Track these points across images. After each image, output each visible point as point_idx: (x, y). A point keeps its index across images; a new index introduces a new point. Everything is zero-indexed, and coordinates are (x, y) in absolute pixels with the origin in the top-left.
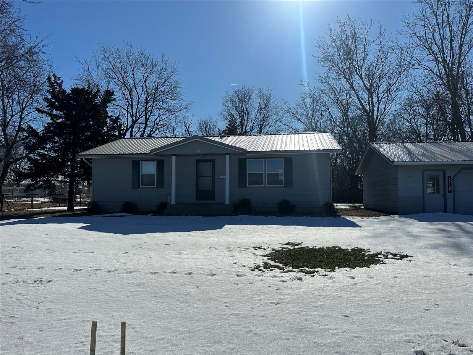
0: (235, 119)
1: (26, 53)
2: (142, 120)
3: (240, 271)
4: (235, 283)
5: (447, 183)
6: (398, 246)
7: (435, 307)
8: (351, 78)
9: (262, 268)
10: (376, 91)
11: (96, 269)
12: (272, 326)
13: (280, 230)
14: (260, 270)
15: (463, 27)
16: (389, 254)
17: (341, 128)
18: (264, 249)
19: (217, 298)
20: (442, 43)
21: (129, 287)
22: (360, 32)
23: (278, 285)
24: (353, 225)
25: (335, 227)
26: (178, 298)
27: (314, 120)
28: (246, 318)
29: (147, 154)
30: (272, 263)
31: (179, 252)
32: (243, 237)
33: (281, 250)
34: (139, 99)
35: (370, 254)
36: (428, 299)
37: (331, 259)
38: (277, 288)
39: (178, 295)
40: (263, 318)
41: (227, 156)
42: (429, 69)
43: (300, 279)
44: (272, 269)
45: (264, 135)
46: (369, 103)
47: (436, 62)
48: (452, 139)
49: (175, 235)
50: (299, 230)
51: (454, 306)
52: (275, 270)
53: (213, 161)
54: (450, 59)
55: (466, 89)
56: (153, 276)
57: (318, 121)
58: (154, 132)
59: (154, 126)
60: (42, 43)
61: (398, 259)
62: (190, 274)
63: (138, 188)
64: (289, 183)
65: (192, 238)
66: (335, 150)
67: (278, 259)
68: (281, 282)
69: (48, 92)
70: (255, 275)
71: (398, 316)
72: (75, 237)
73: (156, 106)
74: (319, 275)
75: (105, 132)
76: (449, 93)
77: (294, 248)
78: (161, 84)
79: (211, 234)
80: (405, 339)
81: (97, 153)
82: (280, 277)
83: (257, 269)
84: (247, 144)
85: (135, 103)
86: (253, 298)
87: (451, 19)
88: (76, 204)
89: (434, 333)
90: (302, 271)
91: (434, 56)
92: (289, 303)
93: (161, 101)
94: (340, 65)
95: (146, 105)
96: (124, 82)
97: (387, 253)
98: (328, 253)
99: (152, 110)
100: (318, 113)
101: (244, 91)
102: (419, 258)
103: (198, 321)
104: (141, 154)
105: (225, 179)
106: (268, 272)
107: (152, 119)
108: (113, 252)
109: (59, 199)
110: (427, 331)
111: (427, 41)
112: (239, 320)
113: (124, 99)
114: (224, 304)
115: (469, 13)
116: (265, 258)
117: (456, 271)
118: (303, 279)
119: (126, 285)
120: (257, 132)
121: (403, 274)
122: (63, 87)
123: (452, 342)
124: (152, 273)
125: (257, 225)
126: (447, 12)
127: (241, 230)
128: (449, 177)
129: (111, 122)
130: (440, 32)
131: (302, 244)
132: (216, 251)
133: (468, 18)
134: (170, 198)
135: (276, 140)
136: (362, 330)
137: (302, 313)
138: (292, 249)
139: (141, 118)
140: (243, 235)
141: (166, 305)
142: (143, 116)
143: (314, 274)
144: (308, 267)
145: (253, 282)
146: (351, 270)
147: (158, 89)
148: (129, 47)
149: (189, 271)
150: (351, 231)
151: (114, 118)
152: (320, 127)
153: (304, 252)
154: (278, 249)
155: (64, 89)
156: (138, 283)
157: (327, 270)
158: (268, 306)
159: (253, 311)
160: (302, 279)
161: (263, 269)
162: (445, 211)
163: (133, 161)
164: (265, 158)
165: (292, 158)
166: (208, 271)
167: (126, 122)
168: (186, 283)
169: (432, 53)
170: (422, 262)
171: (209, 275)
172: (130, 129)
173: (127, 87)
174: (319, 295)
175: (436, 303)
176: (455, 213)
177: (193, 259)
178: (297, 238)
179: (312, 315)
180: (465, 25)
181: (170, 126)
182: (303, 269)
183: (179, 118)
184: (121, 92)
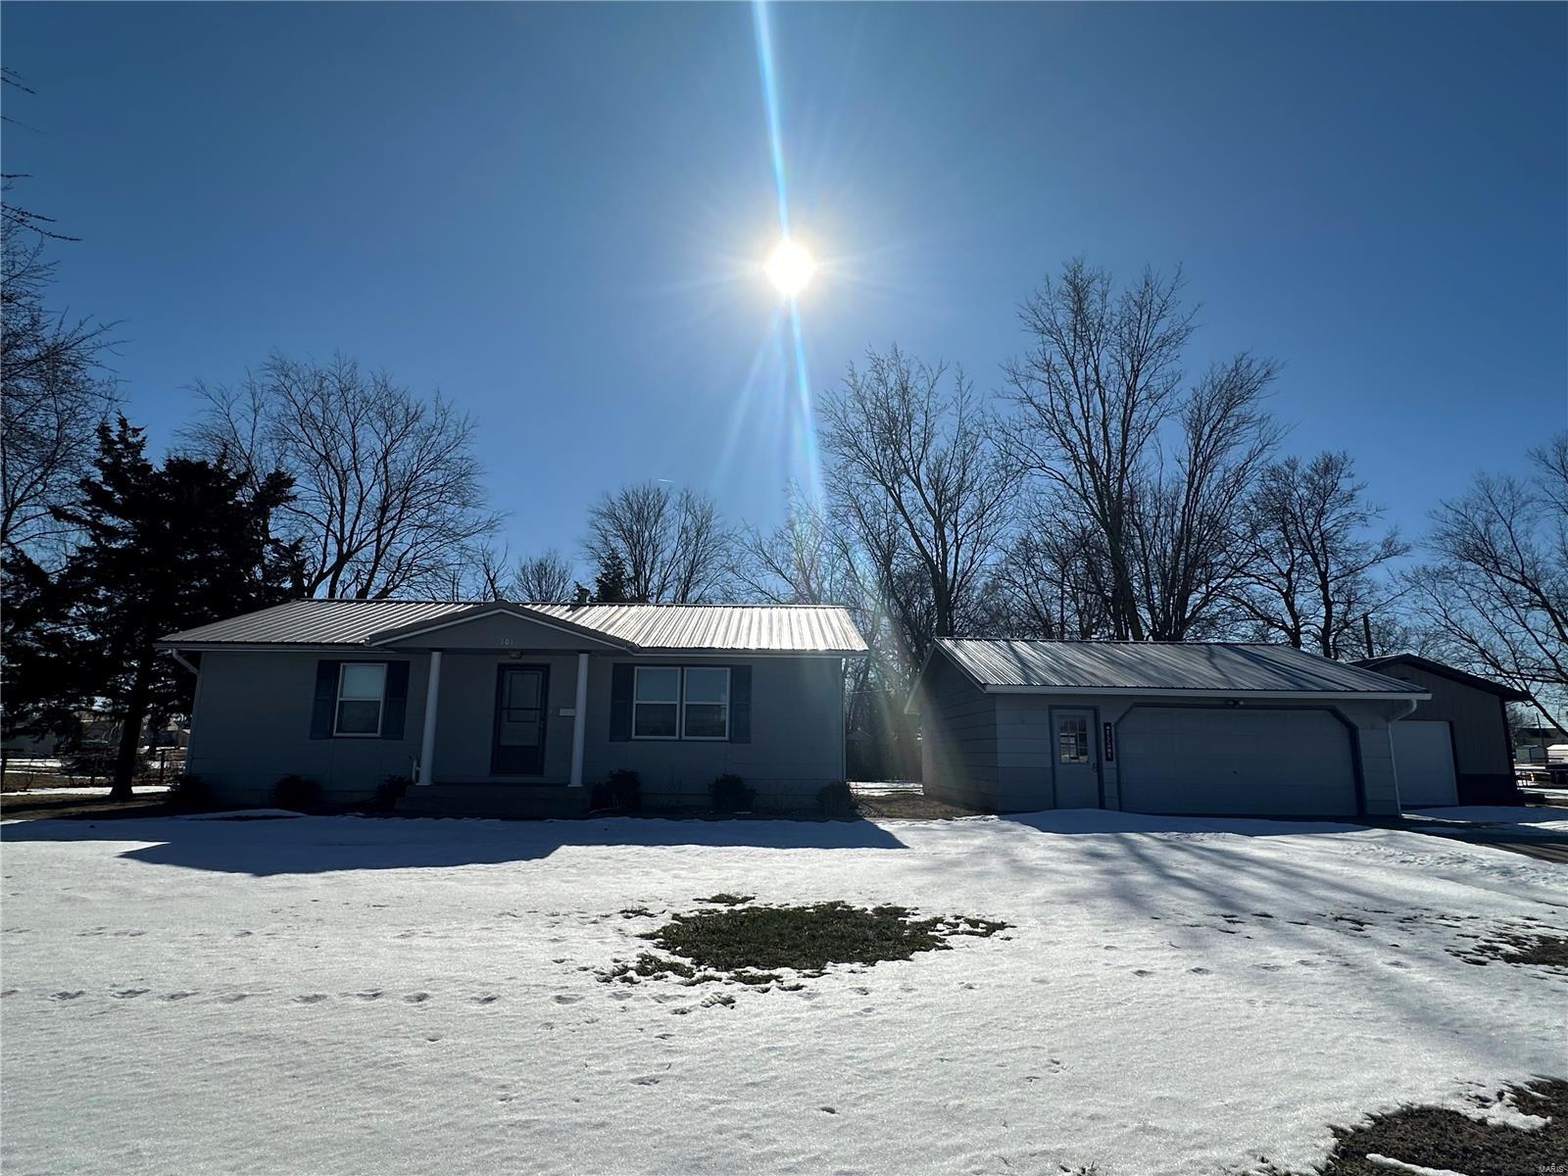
0: (620, 563)
1: (42, 359)
2: (368, 552)
3: (568, 984)
4: (546, 1024)
5: (1103, 737)
6: (986, 899)
7: (1050, 1070)
8: (896, 486)
9: (634, 972)
10: (953, 519)
11: (132, 989)
12: (621, 1155)
14: (624, 980)
15: (1128, 395)
16: (962, 920)
18: (651, 916)
19: (481, 1075)
20: (1087, 423)
21: (218, 1048)
22: (918, 386)
23: (666, 1023)
24: (889, 842)
26: (363, 1078)
28: (551, 1133)
29: (363, 644)
30: (664, 956)
31: (409, 928)
32: (599, 880)
33: (695, 918)
34: (362, 499)
35: (917, 923)
36: (1036, 1047)
37: (820, 941)
38: (659, 1033)
39: (366, 1067)
40: (601, 1131)
41: (584, 658)
42: (1060, 477)
43: (728, 1002)
44: (661, 974)
45: (694, 606)
46: (937, 546)
47: (1076, 463)
48: (1116, 635)
49: (410, 876)
51: (1095, 1063)
52: (667, 977)
53: (545, 669)
54: (1103, 461)
56: (305, 1008)
57: (824, 578)
58: (397, 586)
59: (398, 569)
60: (95, 339)
61: (981, 935)
62: (421, 998)
63: (328, 738)
64: (741, 732)
65: (458, 885)
66: (853, 652)
67: (682, 944)
68: (676, 1012)
69: (95, 465)
70: (609, 997)
71: (958, 1101)
72: (100, 883)
73: (409, 520)
74: (780, 988)
76: (1105, 533)
77: (732, 910)
79: (512, 875)
80: (968, 1170)
81: (219, 637)
82: (675, 999)
83: (617, 978)
84: (638, 628)
85: (351, 508)
86: (587, 1066)
87: (1103, 373)
88: (149, 776)
89: (1038, 1147)
90: (740, 978)
91: (1071, 450)
92: (685, 1078)
93: (423, 508)
94: (874, 454)
95: (382, 516)
96: (327, 454)
97: (957, 918)
98: (816, 922)
99: (395, 528)
100: (824, 559)
101: (646, 495)
102: (1028, 933)
103: (406, 1152)
104: (346, 644)
105: (573, 718)
106: (646, 986)
107: (397, 549)
108: (207, 931)
109: (93, 763)
110: (1022, 1143)
111: (1055, 417)
112: (528, 1140)
113: (322, 496)
114: (498, 1093)
115: (1138, 366)
116: (648, 944)
117: (1108, 964)
118: (738, 1002)
119: (214, 1040)
120: (676, 598)
121: (986, 976)
122: (143, 455)
123: (1080, 1172)
124: (307, 999)
125: (646, 845)
126: (1095, 361)
127: (600, 861)
128: (1106, 724)
129: (277, 556)
130: (1081, 400)
131: (754, 898)
132: (515, 926)
133: (1136, 377)
134: (418, 769)
136: (863, 1152)
137: (713, 1109)
138: (725, 912)
139: (363, 547)
140: (602, 874)
141: (321, 1105)
142: (371, 542)
143: (768, 985)
144: (756, 965)
145: (597, 1016)
146: (863, 969)
147: (417, 478)
148: (347, 368)
149: (420, 988)
150: (882, 860)
151: (287, 545)
152: (828, 594)
153: (754, 920)
154: (687, 915)
155: (146, 460)
156: (250, 1034)
157: (805, 971)
158: (624, 1090)
159: (576, 1111)
160: (734, 1002)
161: (636, 977)
162: (1102, 806)
163: (321, 662)
164: (682, 666)
165: (750, 667)
166: (476, 987)
167: (319, 557)
168: (401, 1026)
169: (1067, 443)
170: (1035, 943)
171: (478, 999)
172: (331, 576)
173: (333, 467)
174: (770, 1049)
175: (1056, 1060)
176: (1121, 810)
177: (441, 950)
178: (744, 880)
179: (739, 1112)
180: (1131, 390)
181: (440, 573)
182: (745, 972)
183: (467, 552)
184: (315, 479)
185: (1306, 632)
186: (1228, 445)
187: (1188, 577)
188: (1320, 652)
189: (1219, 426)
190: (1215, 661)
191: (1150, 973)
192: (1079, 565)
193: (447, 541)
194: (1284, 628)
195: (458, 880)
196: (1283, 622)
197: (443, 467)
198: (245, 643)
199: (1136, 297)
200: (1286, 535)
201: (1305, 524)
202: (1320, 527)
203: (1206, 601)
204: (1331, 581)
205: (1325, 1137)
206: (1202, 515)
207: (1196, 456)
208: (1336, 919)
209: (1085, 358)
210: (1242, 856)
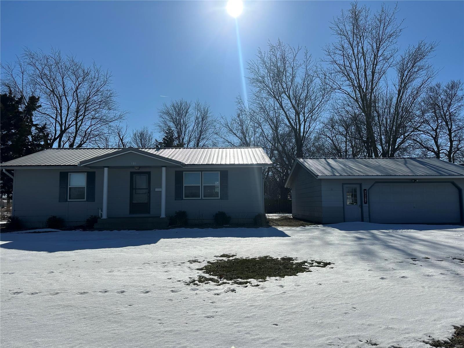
0: (172, 132)
2: (72, 129)
3: (174, 286)
4: (169, 299)
5: (363, 195)
6: (322, 254)
7: (352, 311)
8: (280, 98)
9: (197, 281)
10: (303, 111)
11: (17, 291)
12: (206, 340)
13: (215, 242)
14: (195, 284)
15: (375, 58)
16: (314, 262)
17: (272, 144)
18: (200, 262)
19: (151, 316)
20: (358, 71)
21: (54, 310)
22: (289, 56)
23: (213, 298)
24: (283, 235)
25: (267, 237)
26: (109, 318)
27: (249, 135)
28: (180, 334)
29: (77, 165)
30: (207, 276)
31: (111, 269)
33: (216, 263)
34: (69, 108)
35: (297, 263)
36: (347, 303)
37: (263, 269)
38: (211, 302)
39: (109, 315)
40: (197, 333)
41: (164, 169)
42: (347, 93)
43: (233, 291)
44: (207, 282)
45: (201, 148)
46: (296, 122)
47: (353, 87)
48: (367, 155)
49: (107, 251)
50: (234, 241)
51: (368, 308)
52: (209, 283)
53: (149, 173)
54: (364, 86)
55: (378, 112)
56: (82, 296)
57: (252, 136)
58: (85, 142)
59: (85, 135)
61: (322, 267)
62: (123, 292)
63: (66, 202)
64: (224, 196)
65: (125, 254)
66: (267, 164)
67: (213, 271)
68: (215, 294)
70: (190, 290)
71: (321, 321)
73: (88, 116)
74: (251, 286)
75: (30, 142)
76: (364, 115)
77: (229, 259)
78: (93, 93)
79: (145, 250)
80: (327, 342)
81: (20, 164)
82: (214, 290)
83: (191, 284)
84: (184, 157)
85: (64, 112)
86: (187, 313)
87: (365, 49)
89: (351, 334)
90: (236, 283)
91: (352, 82)
92: (223, 316)
93: (93, 111)
95: (77, 115)
96: (53, 90)
97: (312, 261)
98: (260, 263)
99: (83, 119)
100: (252, 128)
101: (181, 104)
102: (339, 265)
103: (131, 341)
104: (70, 165)
105: (161, 191)
106: (203, 286)
107: (83, 128)
108: (37, 272)
110: (345, 333)
111: (345, 68)
112: (173, 336)
113: (52, 107)
114: (158, 322)
115: (379, 47)
116: (200, 272)
117: (370, 276)
118: (237, 291)
119: (52, 307)
120: (194, 145)
121: (325, 280)
123: (366, 342)
124: (81, 293)
125: (193, 238)
126: (362, 45)
127: (176, 244)
128: (365, 190)
129: (37, 131)
130: (355, 61)
131: (236, 255)
132: (150, 267)
133: (378, 51)
134: (101, 212)
135: (213, 153)
136: (290, 337)
137: (235, 325)
138: (226, 260)
139: (70, 127)
140: (178, 248)
141: (96, 327)
142: (73, 125)
143: (247, 285)
144: (241, 278)
145: (187, 296)
146: (280, 279)
147: (90, 98)
148: (57, 54)
149: (121, 289)
150: (281, 241)
151: (41, 126)
152: (253, 142)
153: (237, 263)
154: (213, 262)
156: (65, 305)
157: (259, 280)
158: (202, 320)
159: (187, 327)
161: (199, 283)
162: (363, 221)
163: (61, 173)
164: (202, 171)
165: (227, 171)
166: (142, 288)
167: (53, 131)
168: (118, 301)
169: (350, 79)
170: (342, 269)
171: (143, 292)
172: (58, 139)
173: (56, 95)
174: (251, 306)
175: (354, 307)
176: (370, 222)
177: (126, 276)
178: (231, 249)
179: (244, 326)
180: (376, 57)
181: (102, 137)
182: (237, 281)
183: (112, 128)
184: (49, 100)
185: (442, 153)
186: (414, 79)
187: (397, 131)
188: (447, 161)
189: (411, 71)
190: (407, 165)
191: (386, 278)
192: (353, 128)
193: (103, 124)
194: (433, 151)
195: (125, 252)
196: (433, 149)
197: (100, 94)
198: (31, 166)
199: (379, 17)
200: (436, 114)
201: (443, 110)
202: (449, 111)
203: (403, 142)
204: (453, 132)
205: (451, 329)
206: (403, 108)
207: (401, 83)
208: (453, 259)
209: (358, 43)
210: (416, 238)
